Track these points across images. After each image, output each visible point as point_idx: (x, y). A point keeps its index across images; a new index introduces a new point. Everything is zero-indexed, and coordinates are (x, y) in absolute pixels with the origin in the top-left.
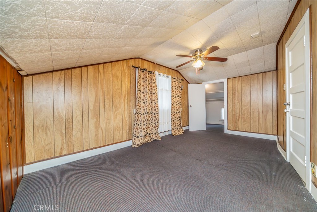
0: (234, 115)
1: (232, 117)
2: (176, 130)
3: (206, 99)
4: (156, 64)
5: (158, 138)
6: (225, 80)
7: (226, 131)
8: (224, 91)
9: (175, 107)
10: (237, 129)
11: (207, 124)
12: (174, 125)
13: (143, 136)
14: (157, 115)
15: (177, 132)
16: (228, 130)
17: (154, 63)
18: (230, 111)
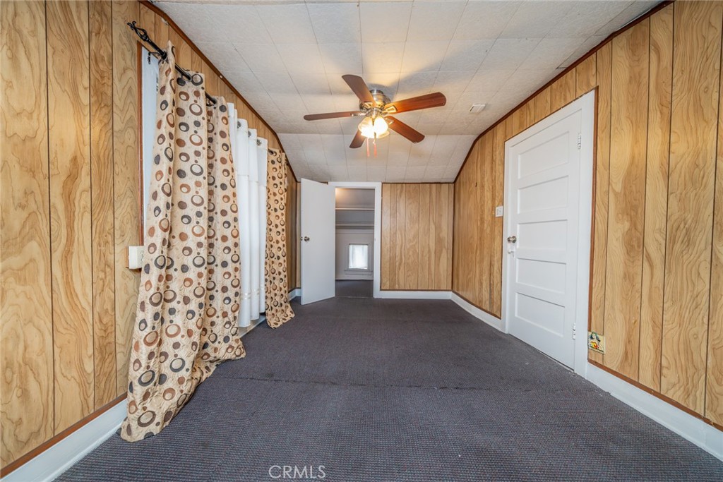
0: (392, 259)
1: (388, 264)
2: (277, 311)
3: (336, 222)
4: (224, 80)
5: (238, 353)
6: (377, 186)
7: (378, 294)
8: (374, 208)
9: (274, 240)
10: (397, 287)
11: (336, 281)
12: (273, 295)
13: (188, 365)
14: (236, 269)
15: (279, 314)
16: (381, 290)
17: (218, 74)
18: (385, 250)
